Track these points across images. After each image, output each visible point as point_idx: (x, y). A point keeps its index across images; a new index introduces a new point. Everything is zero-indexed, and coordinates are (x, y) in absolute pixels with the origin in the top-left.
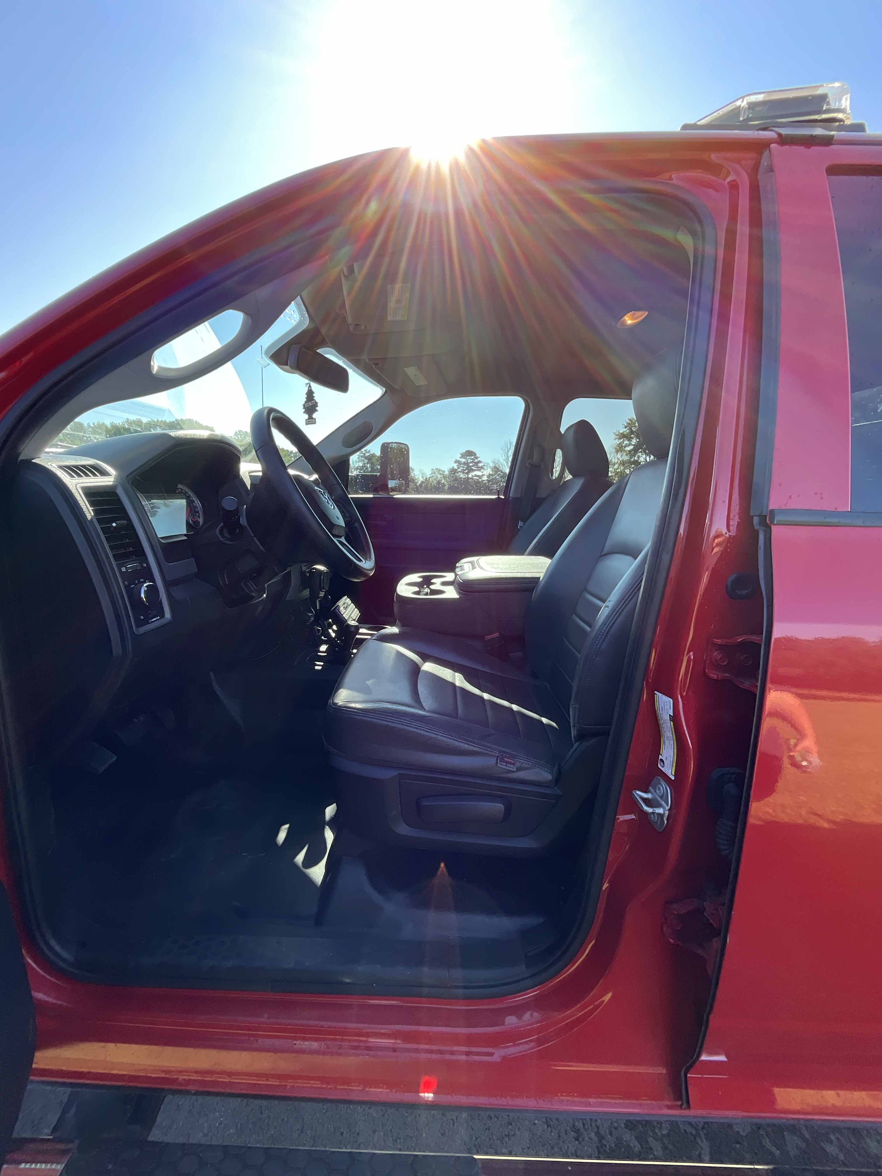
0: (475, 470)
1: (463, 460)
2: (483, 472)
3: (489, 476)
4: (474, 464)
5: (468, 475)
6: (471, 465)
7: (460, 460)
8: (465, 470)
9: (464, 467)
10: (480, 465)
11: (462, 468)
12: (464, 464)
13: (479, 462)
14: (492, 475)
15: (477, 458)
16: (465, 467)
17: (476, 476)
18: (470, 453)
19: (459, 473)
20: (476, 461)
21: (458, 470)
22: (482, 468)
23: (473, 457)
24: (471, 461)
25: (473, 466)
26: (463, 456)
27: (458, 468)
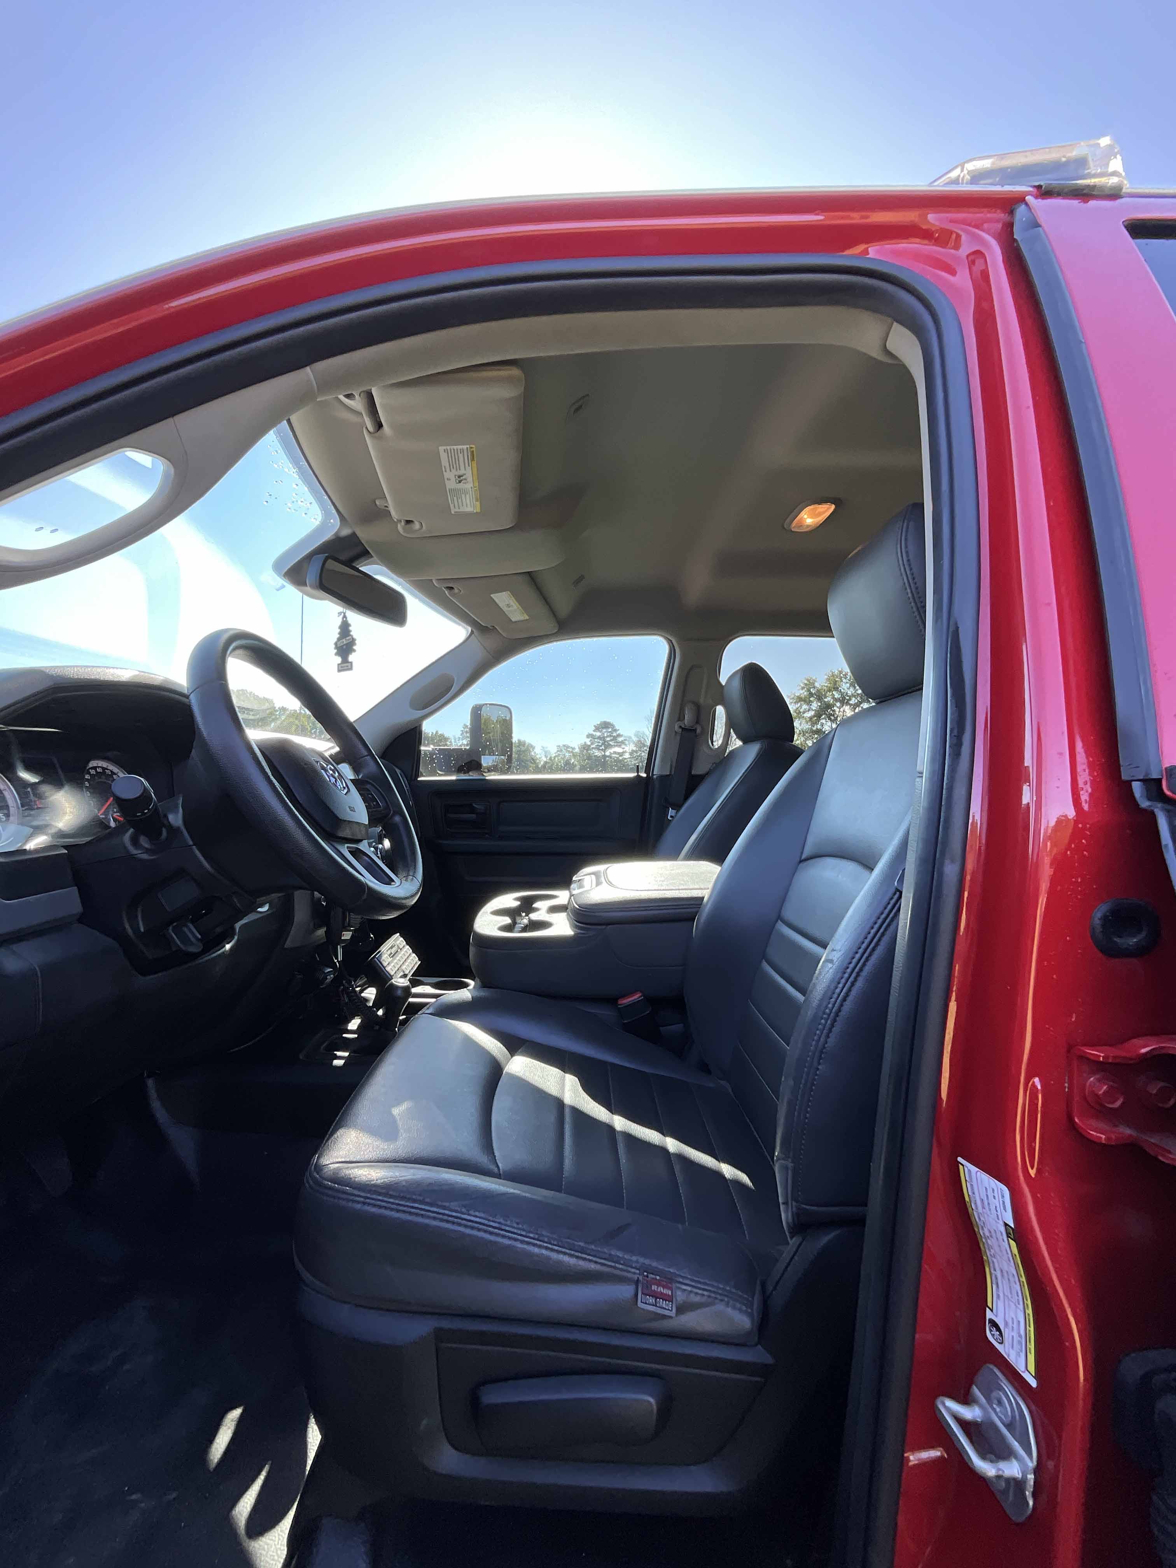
0: (615, 746)
1: (598, 734)
2: (623, 748)
3: (631, 754)
4: (612, 738)
5: (605, 752)
6: (608, 739)
7: (594, 733)
8: (601, 746)
9: (599, 742)
10: (620, 739)
11: (596, 744)
12: (599, 738)
13: (619, 735)
14: (636, 752)
15: (616, 730)
16: (601, 742)
17: (615, 753)
18: (606, 725)
19: (594, 750)
20: (615, 734)
21: (592, 746)
22: (622, 742)
23: (610, 730)
24: (608, 734)
25: (611, 740)
26: (597, 728)
27: (592, 744)
